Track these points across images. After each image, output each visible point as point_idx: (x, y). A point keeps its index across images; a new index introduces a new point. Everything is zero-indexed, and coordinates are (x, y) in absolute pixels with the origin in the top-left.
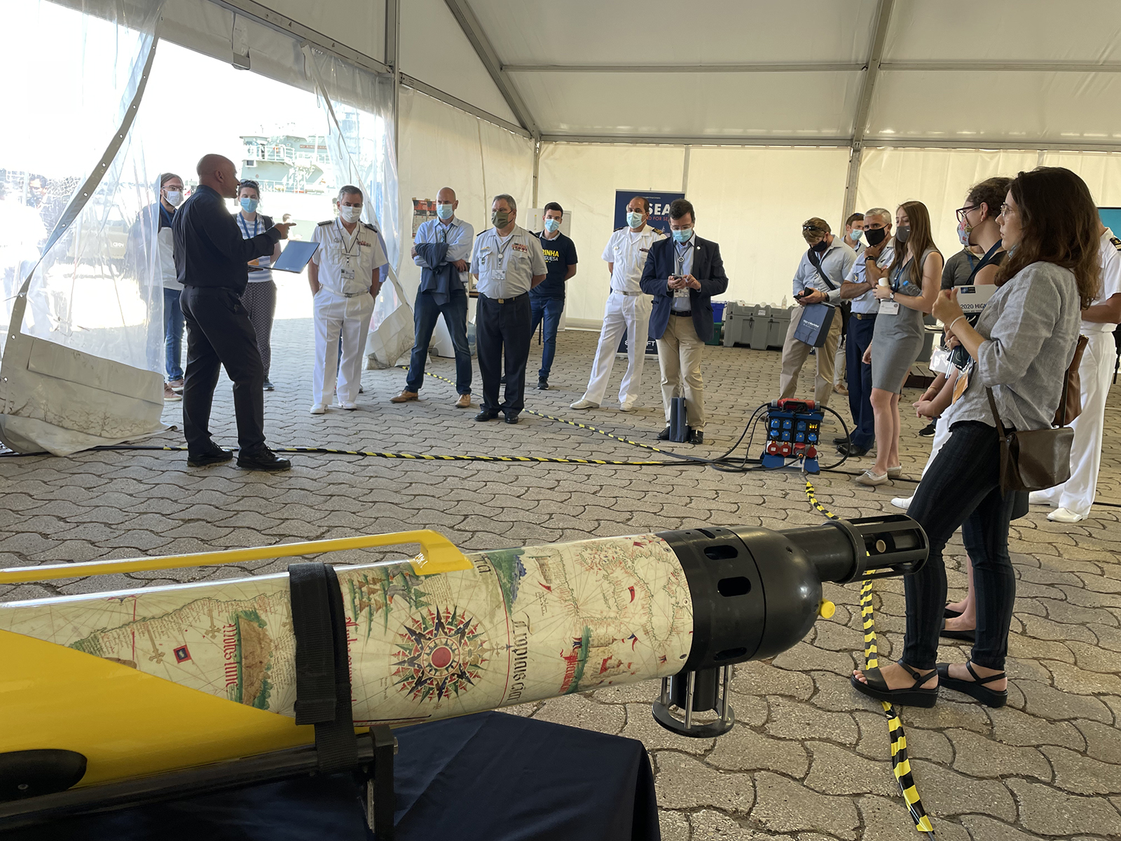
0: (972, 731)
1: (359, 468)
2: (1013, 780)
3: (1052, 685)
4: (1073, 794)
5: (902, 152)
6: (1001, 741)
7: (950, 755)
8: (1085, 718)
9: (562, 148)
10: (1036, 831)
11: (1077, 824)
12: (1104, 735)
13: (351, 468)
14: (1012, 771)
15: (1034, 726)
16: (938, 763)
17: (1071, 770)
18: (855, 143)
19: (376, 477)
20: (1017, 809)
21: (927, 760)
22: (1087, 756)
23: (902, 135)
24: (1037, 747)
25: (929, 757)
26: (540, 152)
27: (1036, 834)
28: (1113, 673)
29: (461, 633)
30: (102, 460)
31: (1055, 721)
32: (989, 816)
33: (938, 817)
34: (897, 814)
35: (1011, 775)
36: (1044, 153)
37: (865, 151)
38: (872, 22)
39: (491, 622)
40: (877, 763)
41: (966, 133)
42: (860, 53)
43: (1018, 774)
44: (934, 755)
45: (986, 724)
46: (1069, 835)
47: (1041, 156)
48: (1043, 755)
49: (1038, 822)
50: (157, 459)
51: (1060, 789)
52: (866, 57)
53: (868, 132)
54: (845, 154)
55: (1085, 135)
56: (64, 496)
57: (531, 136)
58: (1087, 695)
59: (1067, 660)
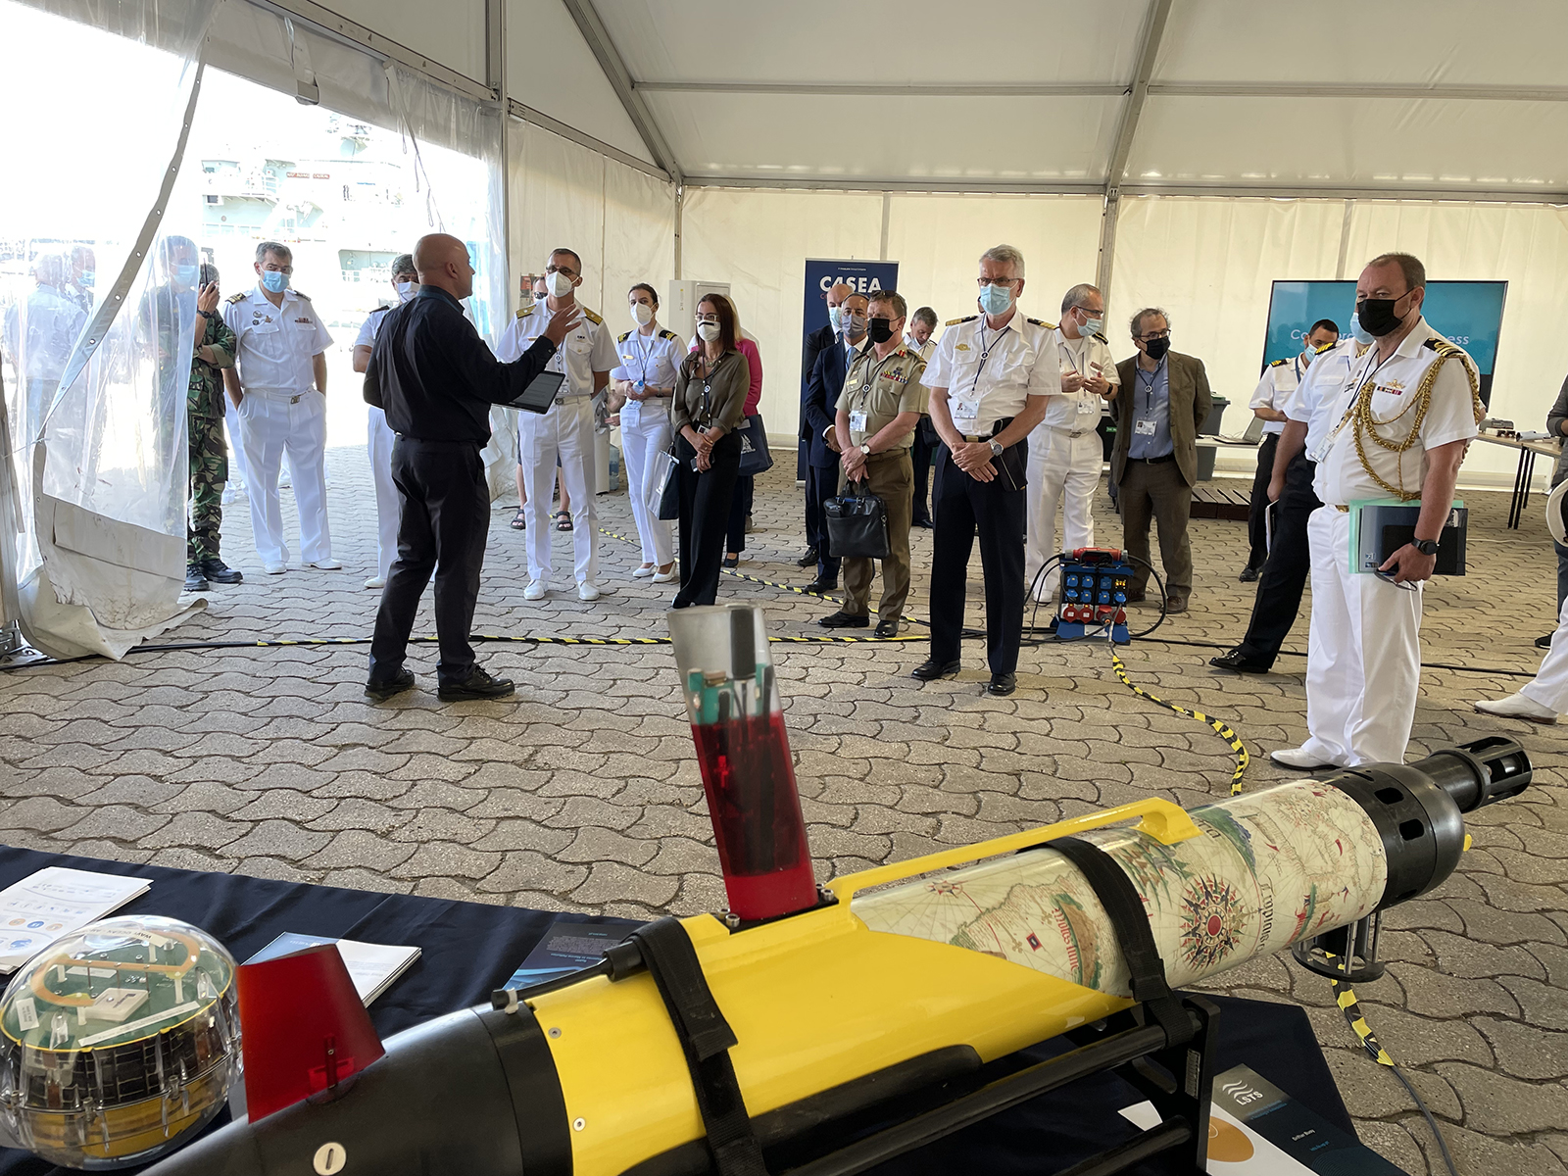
0: (1415, 964)
1: (537, 662)
2: (1478, 1018)
3: (1488, 903)
4: (1549, 1030)
5: (1171, 202)
6: (1451, 974)
7: (1401, 995)
8: (1535, 941)
9: (714, 195)
10: (1521, 1076)
11: (1561, 1063)
12: (1562, 959)
13: (525, 662)
14: (1474, 1009)
15: (1483, 954)
16: (1390, 1005)
17: (1538, 1003)
18: (1110, 189)
19: (564, 673)
20: (1493, 1052)
21: (1376, 1002)
22: (1551, 985)
23: (1170, 178)
24: (1493, 978)
25: (1377, 999)
26: (682, 201)
27: (1522, 1080)
28: (1551, 884)
29: (1224, 899)
30: (179, 665)
31: (1503, 945)
32: (1464, 1062)
33: (1409, 1067)
34: (1364, 1068)
35: (1474, 1014)
36: (1352, 203)
37: (1123, 201)
38: (1141, 31)
39: (1244, 887)
40: (1321, 1010)
41: (1253, 176)
42: (1121, 70)
43: (1481, 1012)
44: (1383, 996)
45: (1428, 955)
46: (1556, 1077)
47: (1348, 206)
48: (1503, 987)
49: (1520, 1065)
50: (254, 660)
51: (1532, 1025)
52: (1129, 77)
53: (1126, 175)
54: (1098, 204)
55: (1405, 178)
56: (152, 720)
57: (671, 179)
58: (1531, 913)
59: (1495, 871)
